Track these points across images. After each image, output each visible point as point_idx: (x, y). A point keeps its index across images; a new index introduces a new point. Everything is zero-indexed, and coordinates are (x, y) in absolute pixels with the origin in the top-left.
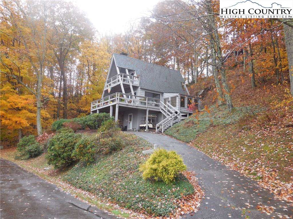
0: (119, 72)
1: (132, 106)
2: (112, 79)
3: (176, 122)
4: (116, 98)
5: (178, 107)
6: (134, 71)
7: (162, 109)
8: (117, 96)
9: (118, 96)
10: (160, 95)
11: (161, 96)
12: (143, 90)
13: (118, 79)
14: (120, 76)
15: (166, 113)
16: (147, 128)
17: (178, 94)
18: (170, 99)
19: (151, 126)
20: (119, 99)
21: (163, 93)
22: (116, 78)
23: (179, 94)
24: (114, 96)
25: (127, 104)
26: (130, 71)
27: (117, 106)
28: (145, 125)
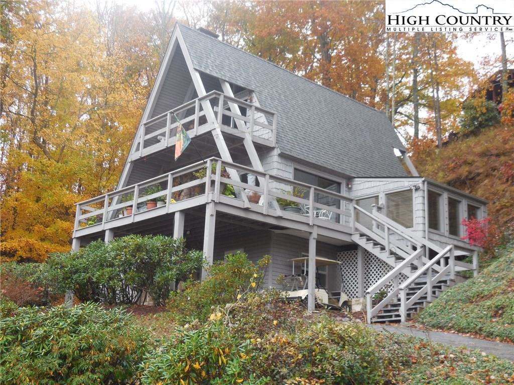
0: (201, 90)
1: (262, 214)
2: (169, 117)
3: (440, 282)
4: (206, 180)
5: (421, 227)
6: (251, 92)
7: (362, 235)
8: (208, 172)
9: (214, 172)
10: (339, 184)
11: (343, 188)
12: (289, 163)
13: (202, 114)
14: (207, 104)
15: (383, 249)
16: (311, 304)
17: (419, 182)
18: (382, 201)
19: (323, 296)
20: (217, 185)
21: (349, 179)
22: (191, 112)
23: (424, 182)
24: (197, 171)
25: (247, 204)
26: (237, 89)
27: (210, 211)
28: (302, 293)
